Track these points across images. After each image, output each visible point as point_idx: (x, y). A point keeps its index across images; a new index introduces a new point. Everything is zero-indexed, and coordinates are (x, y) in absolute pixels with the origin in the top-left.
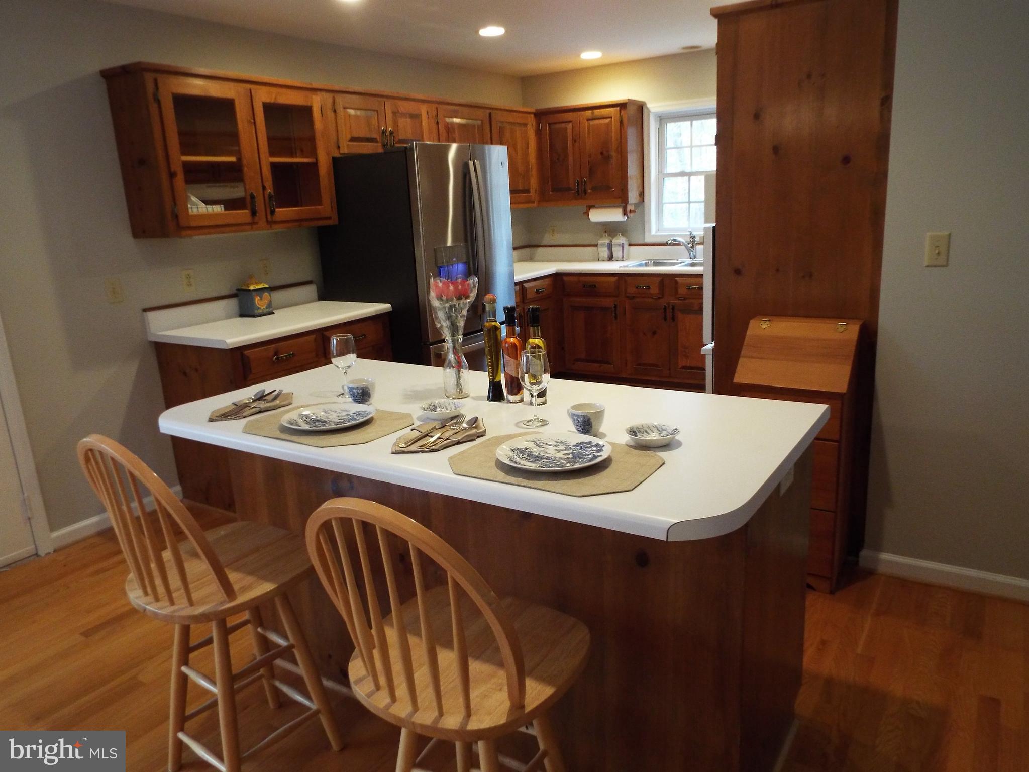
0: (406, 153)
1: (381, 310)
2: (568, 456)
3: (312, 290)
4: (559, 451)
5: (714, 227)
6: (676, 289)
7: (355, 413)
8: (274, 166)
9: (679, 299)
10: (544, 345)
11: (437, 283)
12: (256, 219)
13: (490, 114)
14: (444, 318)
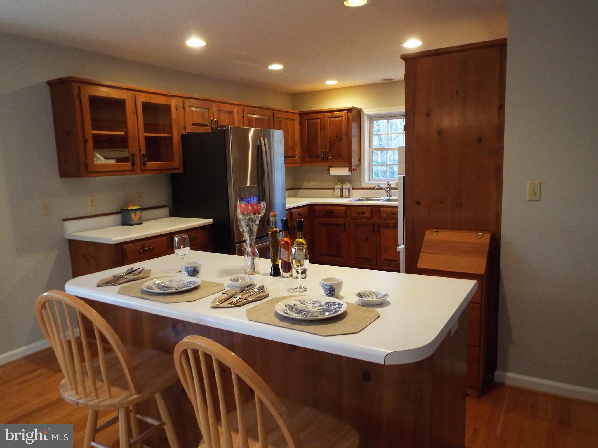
0: (224, 132)
1: (207, 223)
2: (320, 311)
3: (166, 211)
4: (315, 307)
5: (404, 177)
6: (380, 215)
7: (188, 283)
8: (146, 138)
9: (381, 220)
10: (305, 242)
11: (241, 204)
12: (135, 168)
13: (274, 113)
14: (245, 226)
